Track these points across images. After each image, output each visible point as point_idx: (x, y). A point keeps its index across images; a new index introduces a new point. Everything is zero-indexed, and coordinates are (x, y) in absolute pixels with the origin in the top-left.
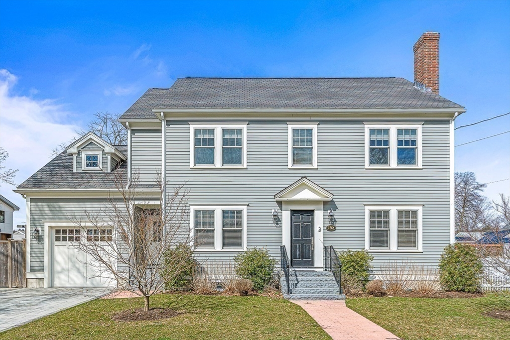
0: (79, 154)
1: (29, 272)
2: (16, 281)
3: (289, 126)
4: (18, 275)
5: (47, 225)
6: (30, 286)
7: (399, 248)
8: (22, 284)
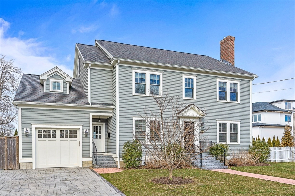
0: (48, 80)
1: (21, 158)
2: (11, 165)
3: (183, 76)
4: (12, 161)
5: (34, 126)
6: (21, 168)
7: (231, 142)
8: (16, 167)
